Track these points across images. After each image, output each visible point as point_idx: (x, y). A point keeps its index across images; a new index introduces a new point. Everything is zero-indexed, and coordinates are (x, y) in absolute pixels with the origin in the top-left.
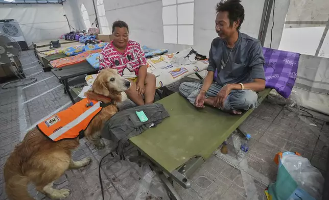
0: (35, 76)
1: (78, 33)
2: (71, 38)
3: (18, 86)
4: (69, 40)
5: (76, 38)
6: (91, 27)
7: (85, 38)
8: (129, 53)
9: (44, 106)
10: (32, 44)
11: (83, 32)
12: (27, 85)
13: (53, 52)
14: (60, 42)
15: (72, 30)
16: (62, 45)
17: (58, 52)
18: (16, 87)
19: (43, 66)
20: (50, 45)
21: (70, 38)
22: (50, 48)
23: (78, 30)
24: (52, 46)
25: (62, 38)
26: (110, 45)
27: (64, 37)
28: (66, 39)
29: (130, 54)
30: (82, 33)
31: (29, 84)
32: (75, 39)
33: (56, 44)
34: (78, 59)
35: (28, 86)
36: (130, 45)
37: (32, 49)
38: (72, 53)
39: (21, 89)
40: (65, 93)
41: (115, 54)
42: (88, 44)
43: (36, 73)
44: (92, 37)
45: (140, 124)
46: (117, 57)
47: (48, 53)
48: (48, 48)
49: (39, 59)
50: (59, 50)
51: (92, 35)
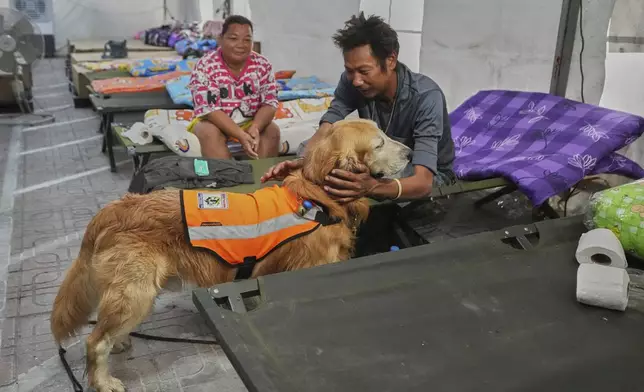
0: (52, 112)
1: (178, 29)
2: (158, 41)
3: (15, 125)
4: (153, 44)
5: (171, 42)
6: (212, 19)
7: (190, 43)
8: (247, 79)
9: (54, 165)
10: (65, 43)
11: (191, 29)
12: (32, 125)
13: (106, 65)
14: (129, 46)
15: (169, 22)
16: (130, 54)
17: (116, 66)
18: (11, 126)
19: (76, 94)
20: (106, 50)
21: (155, 40)
22: (104, 57)
23: (182, 22)
24: (108, 54)
25: (137, 38)
26: (216, 57)
27: (143, 35)
28: (147, 43)
29: (248, 83)
30: (188, 32)
31: (37, 124)
32: (166, 45)
33: (118, 50)
34: (152, 83)
35: (34, 128)
36: (251, 63)
37: (62, 57)
38: (143, 71)
39: (18, 131)
40: (104, 150)
41: (224, 74)
42: (190, 58)
43: (56, 108)
44: (207, 44)
45: (193, 176)
46: (227, 82)
47: (95, 66)
48: (98, 56)
49: (71, 79)
50: (120, 63)
51: (210, 37)
